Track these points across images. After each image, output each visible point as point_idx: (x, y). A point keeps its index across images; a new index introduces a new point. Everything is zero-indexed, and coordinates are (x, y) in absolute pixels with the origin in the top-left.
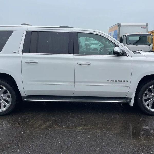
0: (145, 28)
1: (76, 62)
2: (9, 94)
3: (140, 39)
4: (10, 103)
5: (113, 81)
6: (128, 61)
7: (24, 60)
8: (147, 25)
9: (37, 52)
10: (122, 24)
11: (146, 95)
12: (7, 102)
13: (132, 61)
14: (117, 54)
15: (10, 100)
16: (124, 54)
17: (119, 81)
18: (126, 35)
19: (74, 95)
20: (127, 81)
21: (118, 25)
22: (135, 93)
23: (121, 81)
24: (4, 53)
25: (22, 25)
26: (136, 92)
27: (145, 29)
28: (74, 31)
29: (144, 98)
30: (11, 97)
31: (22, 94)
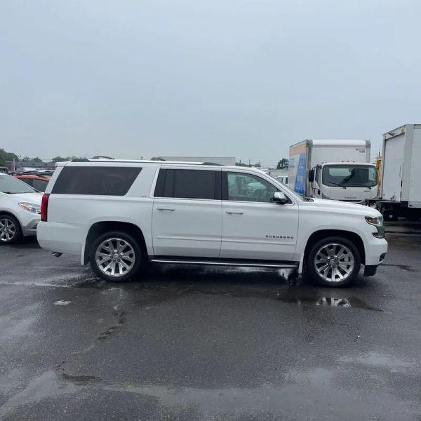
0: (363, 152)
1: (225, 210)
2: (132, 251)
3: (353, 173)
4: (133, 265)
5: (274, 237)
6: (293, 211)
7: (156, 207)
8: (368, 145)
9: (173, 196)
10: (315, 142)
11: (319, 258)
12: (128, 263)
13: (299, 211)
14: (281, 202)
15: (133, 260)
16: (288, 201)
17: (281, 237)
18: (323, 165)
19: (220, 257)
20: (292, 238)
21: (308, 144)
22: (303, 254)
23: (285, 237)
24: (131, 196)
25: (153, 159)
26: (305, 252)
27: (365, 154)
28: (223, 170)
29: (317, 262)
30: (134, 256)
31: (150, 252)
